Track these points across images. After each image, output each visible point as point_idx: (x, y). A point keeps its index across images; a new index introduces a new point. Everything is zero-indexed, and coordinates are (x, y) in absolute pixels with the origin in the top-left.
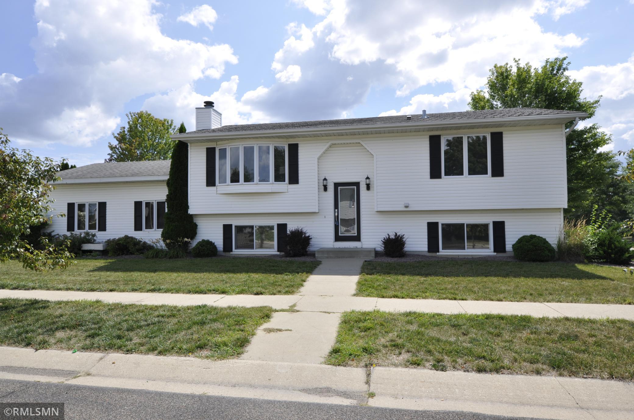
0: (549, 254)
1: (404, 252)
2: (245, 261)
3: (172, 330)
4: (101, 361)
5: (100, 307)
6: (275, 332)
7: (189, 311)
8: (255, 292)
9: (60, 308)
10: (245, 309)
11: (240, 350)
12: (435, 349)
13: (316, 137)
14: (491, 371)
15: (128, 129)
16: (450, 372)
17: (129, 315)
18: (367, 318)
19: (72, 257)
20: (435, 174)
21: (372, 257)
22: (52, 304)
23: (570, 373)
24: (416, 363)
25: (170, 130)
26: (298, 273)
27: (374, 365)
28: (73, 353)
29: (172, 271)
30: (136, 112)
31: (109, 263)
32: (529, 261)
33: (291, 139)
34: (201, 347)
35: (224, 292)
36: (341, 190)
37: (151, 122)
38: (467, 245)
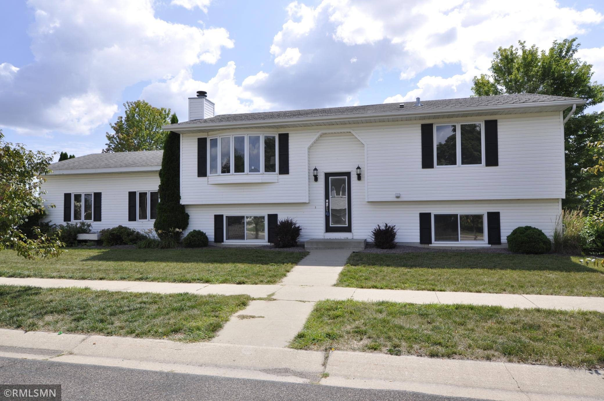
0: (545, 247)
1: (395, 244)
2: (234, 251)
3: (151, 315)
4: (83, 342)
5: (87, 293)
6: (248, 319)
7: (170, 298)
8: (237, 281)
9: (51, 294)
10: (224, 297)
11: (211, 334)
12: (395, 335)
13: (306, 127)
14: (443, 356)
15: (125, 119)
16: (404, 356)
17: (114, 301)
18: (339, 307)
19: (62, 246)
20: (427, 163)
21: (362, 248)
22: (44, 290)
23: (520, 360)
24: (373, 348)
25: (167, 119)
26: (283, 263)
27: (333, 349)
28: (59, 334)
29: (161, 261)
30: (134, 102)
31: (102, 252)
32: (523, 253)
33: (281, 129)
34: (176, 331)
35: (207, 282)
36: (332, 180)
37: (149, 111)
38: (461, 237)
